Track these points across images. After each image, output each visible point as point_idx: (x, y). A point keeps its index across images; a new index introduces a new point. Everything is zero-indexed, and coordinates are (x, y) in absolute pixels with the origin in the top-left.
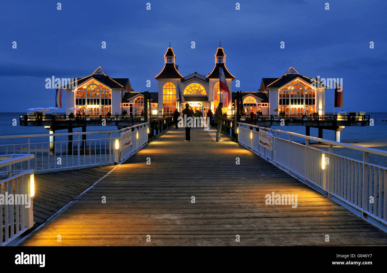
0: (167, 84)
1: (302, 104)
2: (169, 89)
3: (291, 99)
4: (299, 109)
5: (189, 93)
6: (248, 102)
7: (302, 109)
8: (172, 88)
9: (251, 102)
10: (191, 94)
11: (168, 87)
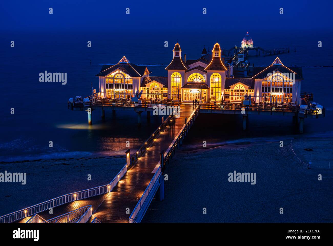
0: (175, 73)
1: (281, 91)
2: (176, 77)
3: (272, 88)
4: (278, 95)
5: (191, 81)
6: (238, 89)
7: (281, 96)
8: (178, 77)
9: (241, 89)
10: (193, 81)
11: (175, 76)
